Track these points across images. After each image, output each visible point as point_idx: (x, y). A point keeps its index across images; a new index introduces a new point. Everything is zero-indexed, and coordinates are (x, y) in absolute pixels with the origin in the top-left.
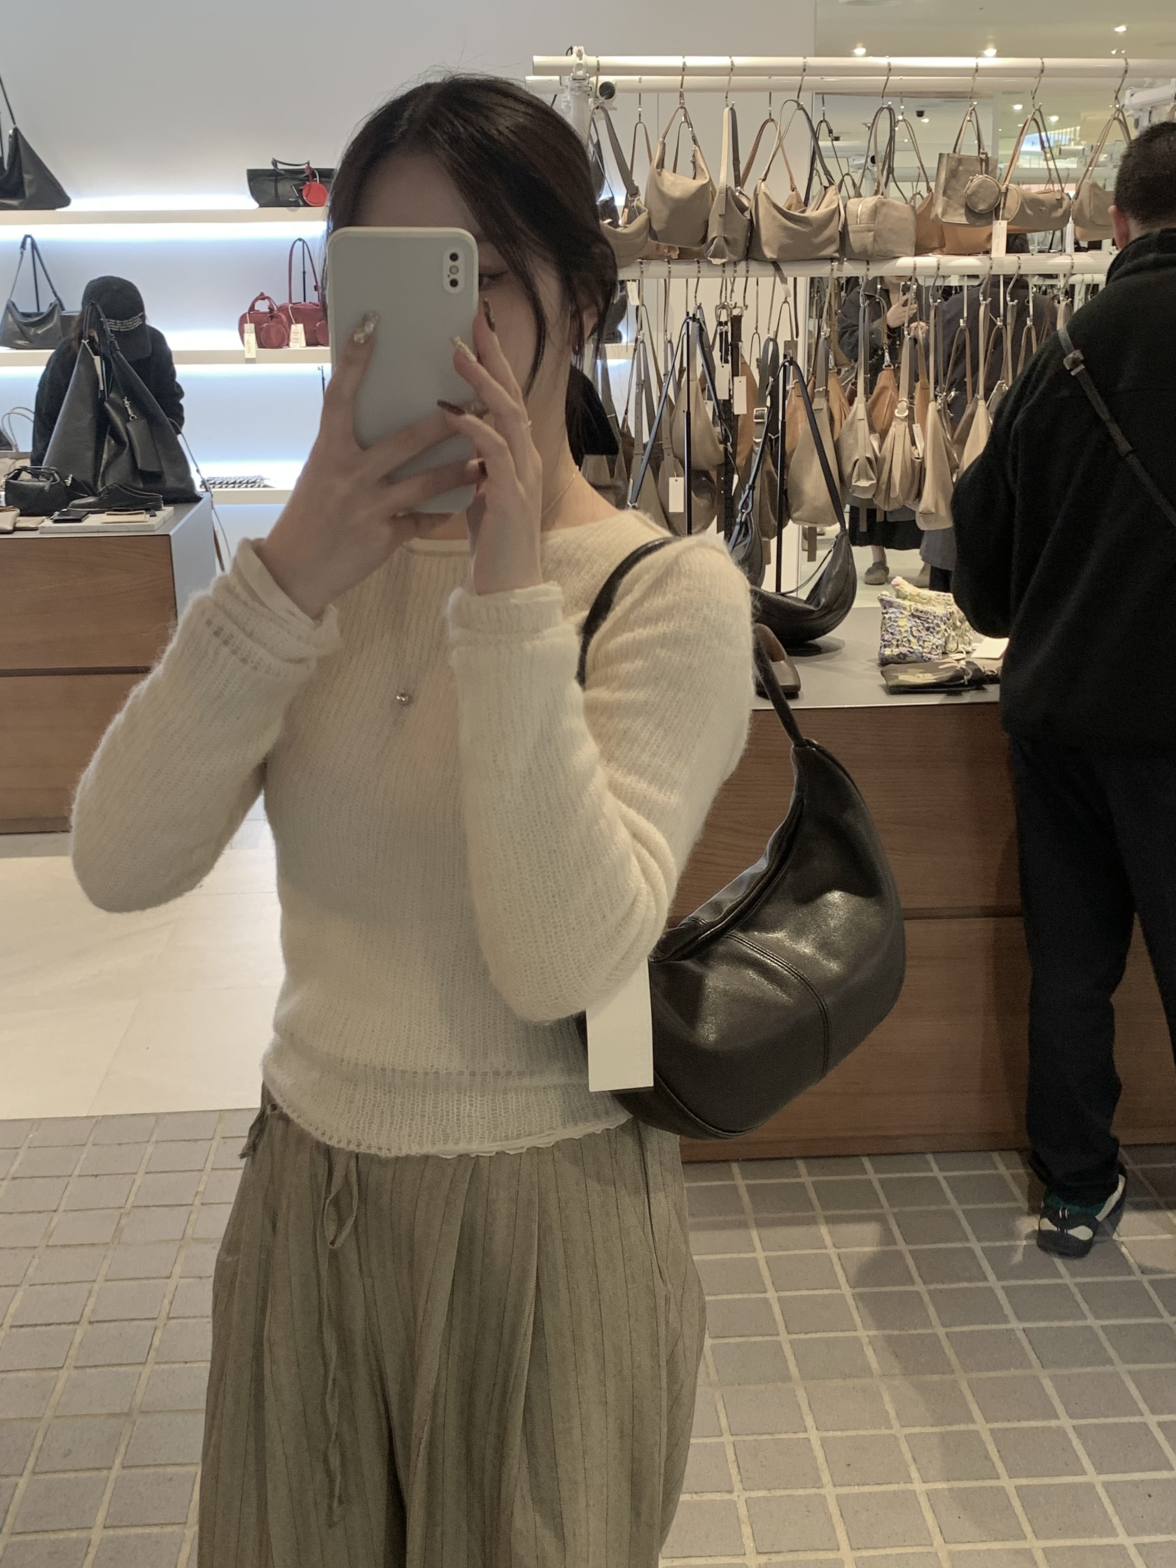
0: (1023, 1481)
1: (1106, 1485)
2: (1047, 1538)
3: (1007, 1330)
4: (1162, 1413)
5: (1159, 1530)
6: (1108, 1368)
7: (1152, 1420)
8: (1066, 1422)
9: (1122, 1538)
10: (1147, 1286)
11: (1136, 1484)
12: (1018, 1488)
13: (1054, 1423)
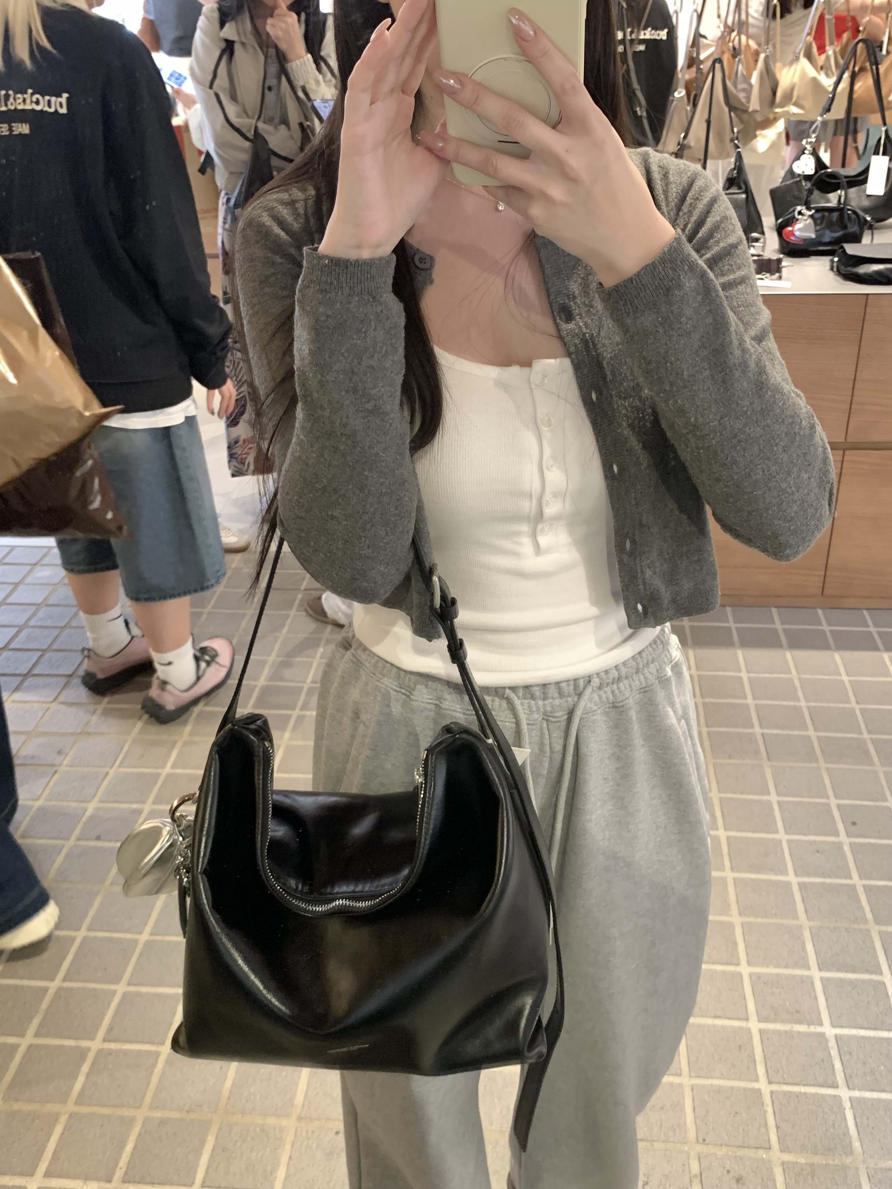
0: (734, 834)
1: (789, 842)
2: (739, 871)
3: (750, 733)
4: (843, 798)
5: (816, 875)
6: (815, 765)
7: (834, 802)
8: (773, 798)
9: (792, 878)
10: (858, 712)
11: (812, 843)
12: (728, 838)
13: (765, 798)
